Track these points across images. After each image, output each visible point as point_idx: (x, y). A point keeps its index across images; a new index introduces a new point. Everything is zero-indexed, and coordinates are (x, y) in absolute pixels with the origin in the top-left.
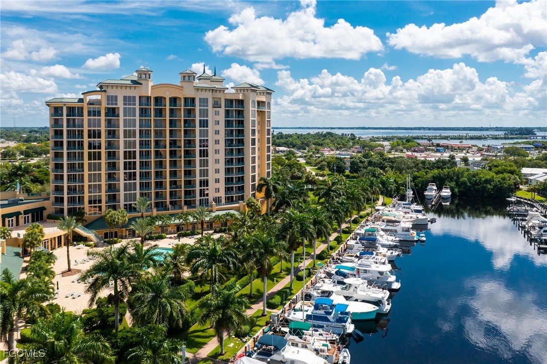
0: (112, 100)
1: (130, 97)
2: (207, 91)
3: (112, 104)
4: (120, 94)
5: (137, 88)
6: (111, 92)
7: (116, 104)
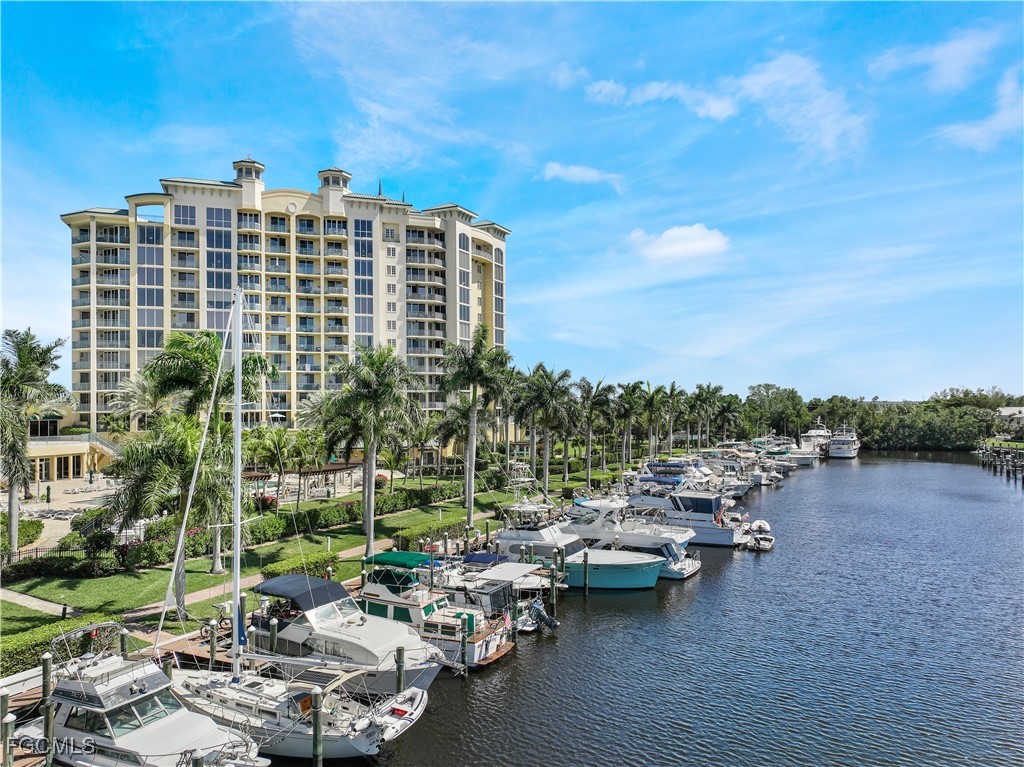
0: (185, 215)
1: (219, 211)
2: (371, 208)
3: (185, 222)
4: (201, 204)
5: (233, 194)
6: (184, 199)
7: (193, 223)
